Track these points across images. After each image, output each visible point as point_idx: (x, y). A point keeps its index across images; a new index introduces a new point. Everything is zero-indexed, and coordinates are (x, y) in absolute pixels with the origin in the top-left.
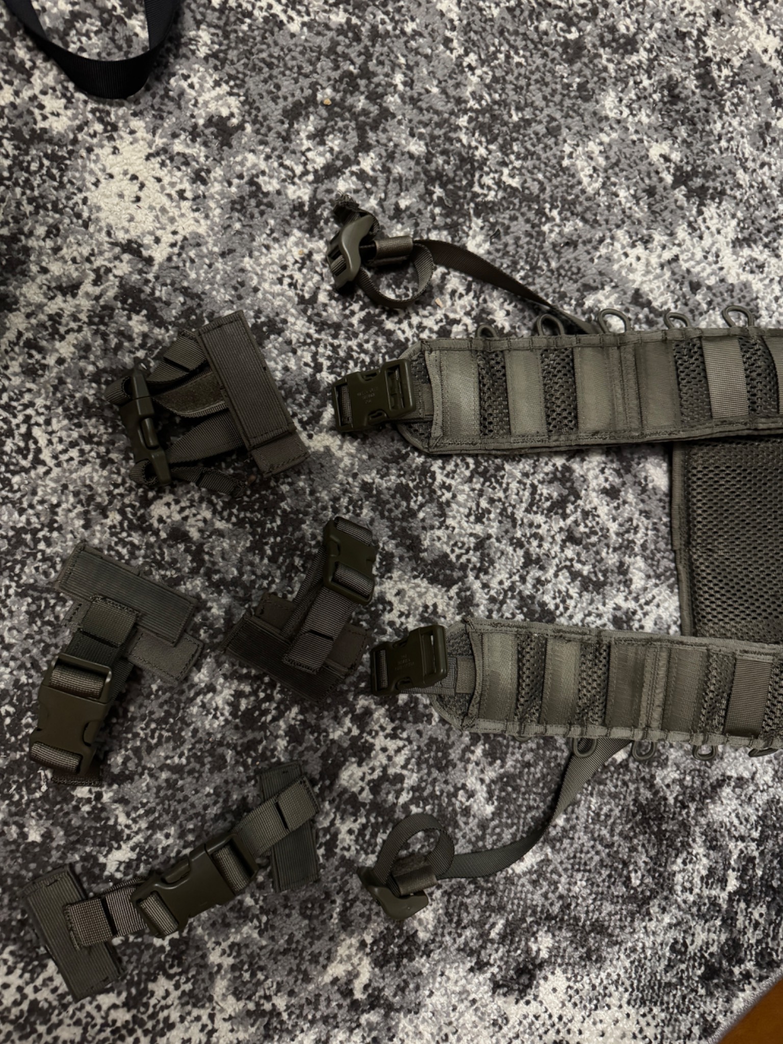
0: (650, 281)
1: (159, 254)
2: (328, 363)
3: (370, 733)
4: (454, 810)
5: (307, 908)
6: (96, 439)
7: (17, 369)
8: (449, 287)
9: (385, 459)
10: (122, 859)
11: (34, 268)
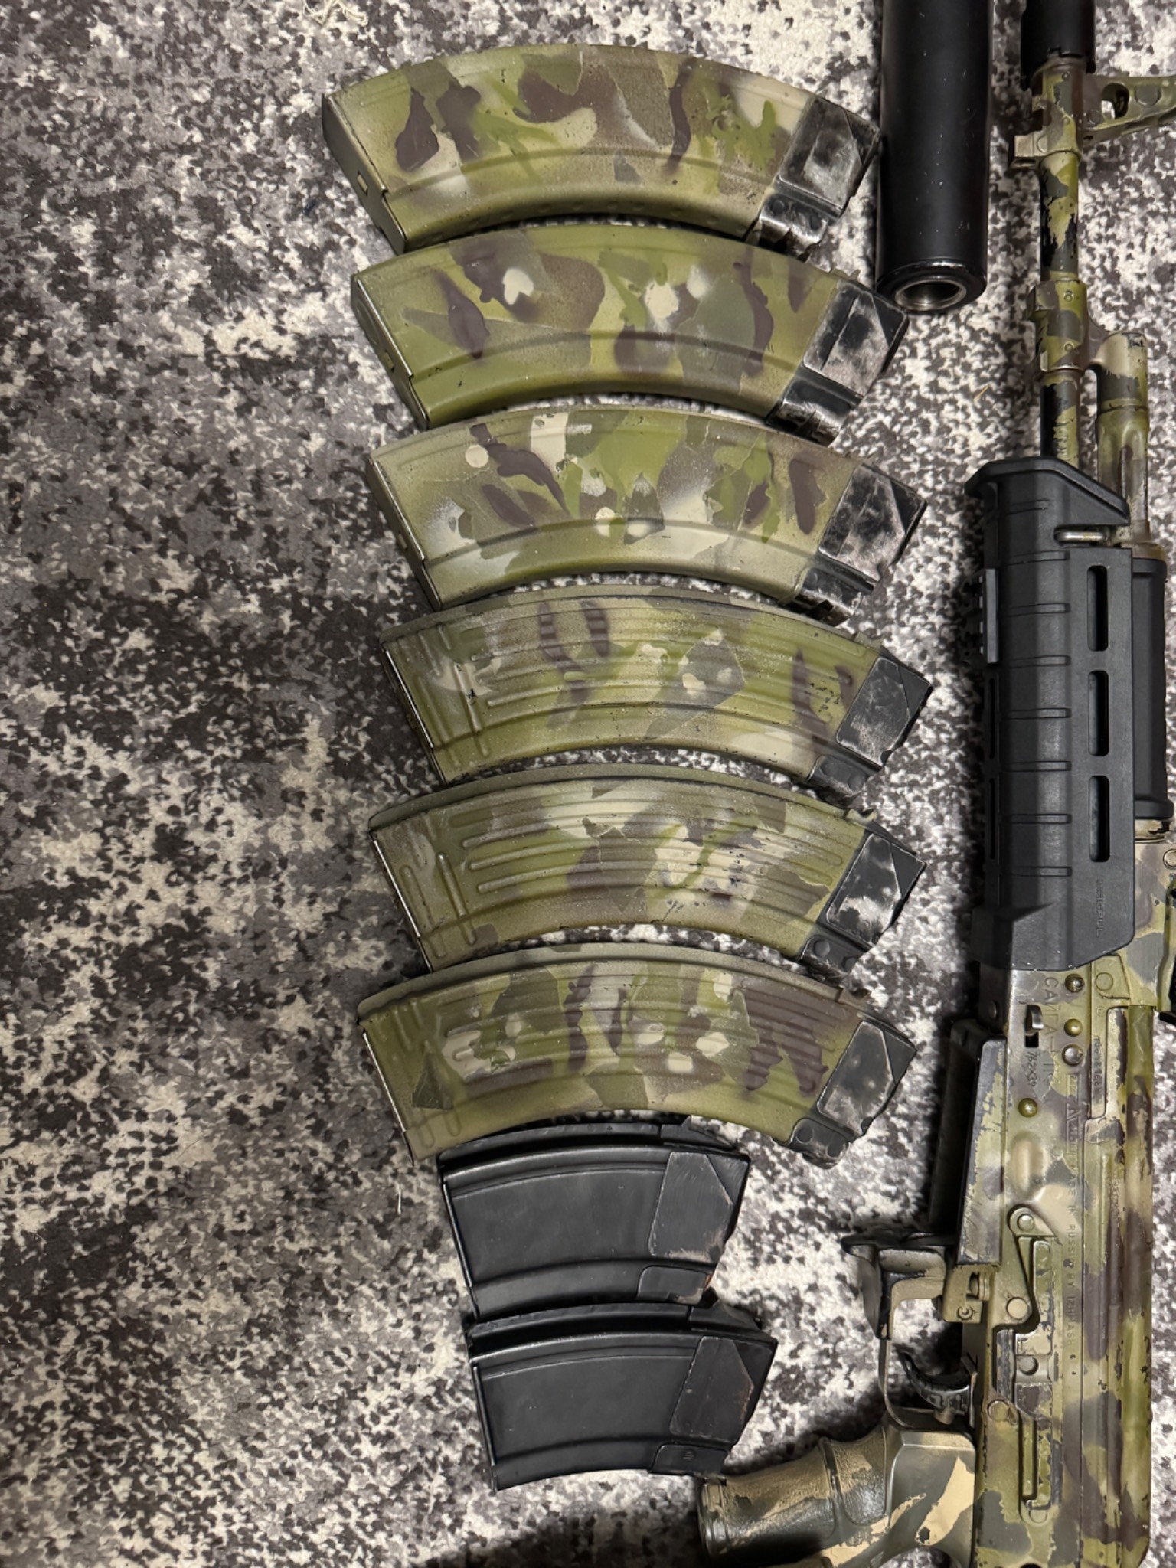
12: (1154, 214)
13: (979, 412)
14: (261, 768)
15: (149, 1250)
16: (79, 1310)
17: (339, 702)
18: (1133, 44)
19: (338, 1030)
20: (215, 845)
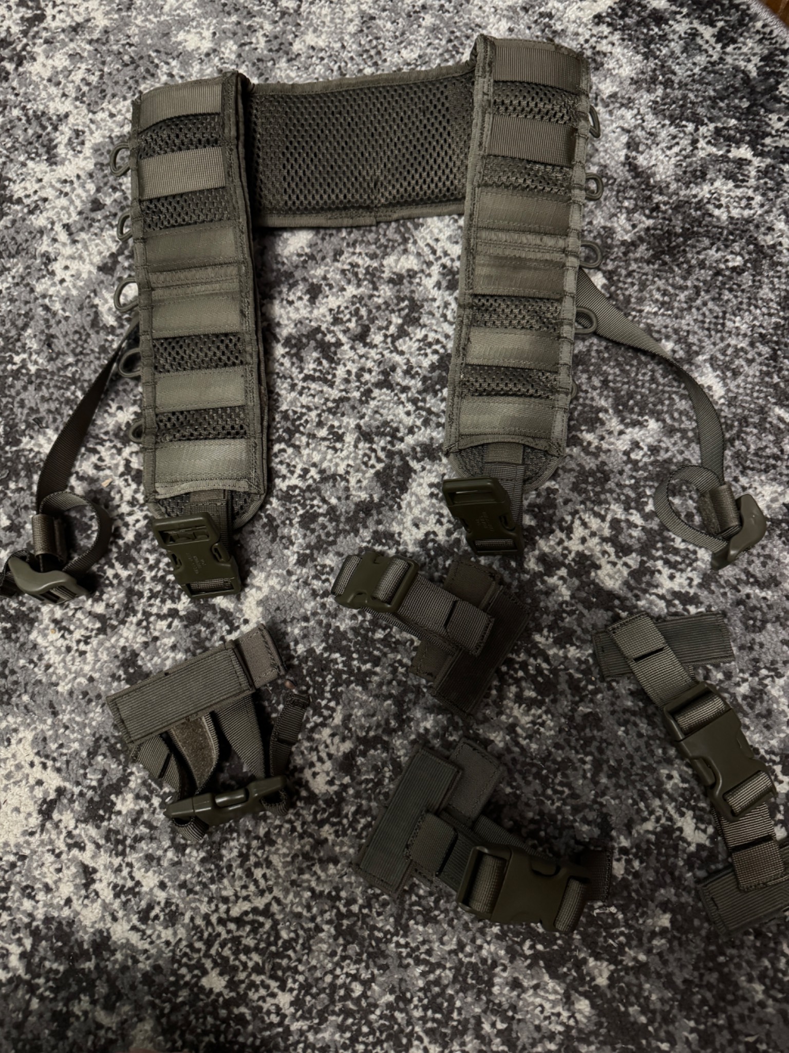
0: (90, 255)
1: (53, 781)
2: (169, 602)
3: (565, 556)
4: (652, 464)
5: (754, 625)
6: (244, 850)
7: (170, 931)
8: (91, 472)
9: (273, 540)
10: (693, 826)
11: (66, 912)
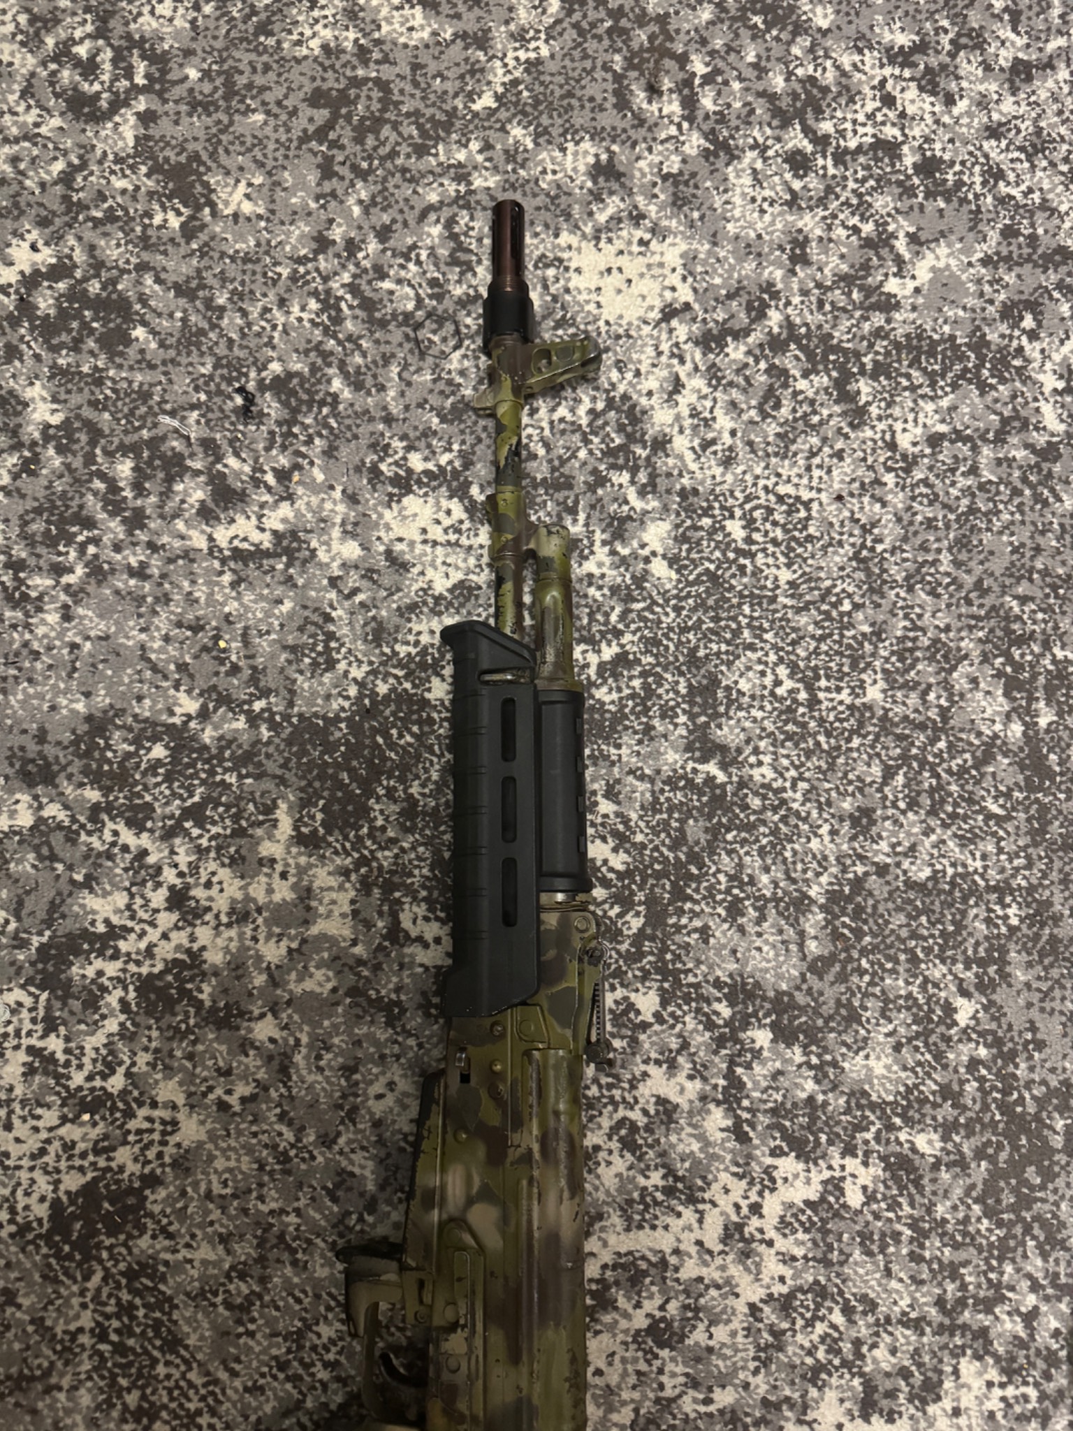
12: (923, 397)
13: (786, 555)
14: (243, 841)
15: (157, 1209)
16: (105, 1255)
17: (302, 790)
18: (899, 274)
19: (298, 1041)
20: (210, 899)
